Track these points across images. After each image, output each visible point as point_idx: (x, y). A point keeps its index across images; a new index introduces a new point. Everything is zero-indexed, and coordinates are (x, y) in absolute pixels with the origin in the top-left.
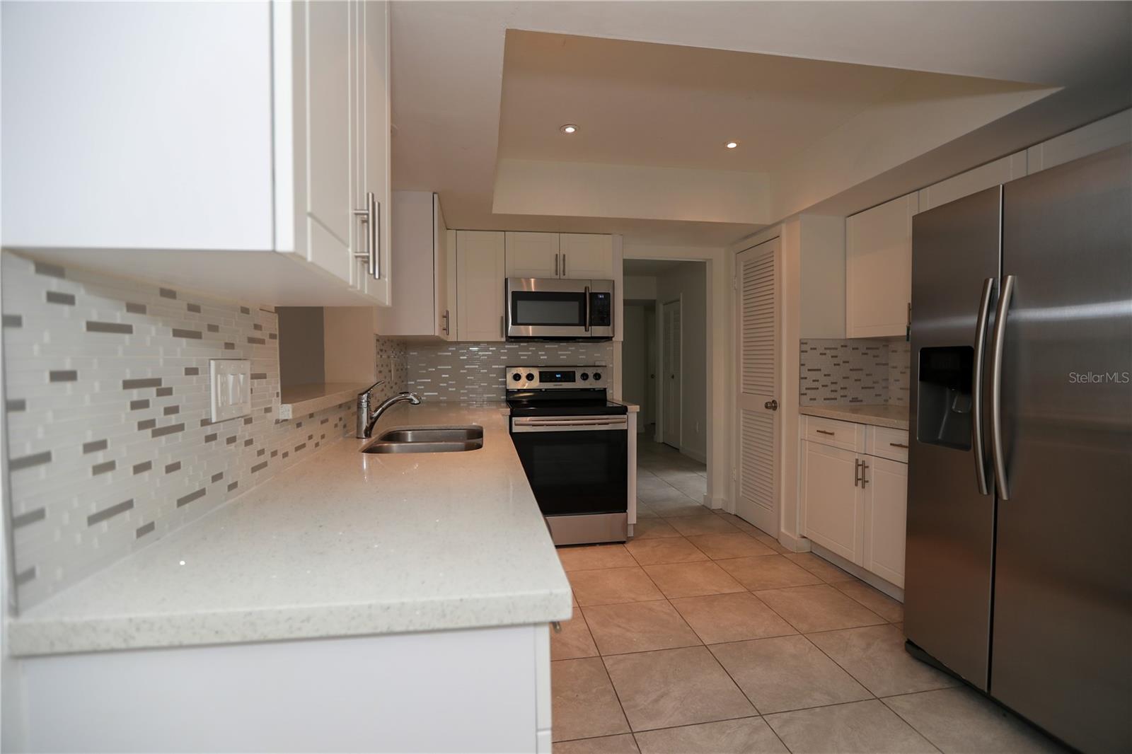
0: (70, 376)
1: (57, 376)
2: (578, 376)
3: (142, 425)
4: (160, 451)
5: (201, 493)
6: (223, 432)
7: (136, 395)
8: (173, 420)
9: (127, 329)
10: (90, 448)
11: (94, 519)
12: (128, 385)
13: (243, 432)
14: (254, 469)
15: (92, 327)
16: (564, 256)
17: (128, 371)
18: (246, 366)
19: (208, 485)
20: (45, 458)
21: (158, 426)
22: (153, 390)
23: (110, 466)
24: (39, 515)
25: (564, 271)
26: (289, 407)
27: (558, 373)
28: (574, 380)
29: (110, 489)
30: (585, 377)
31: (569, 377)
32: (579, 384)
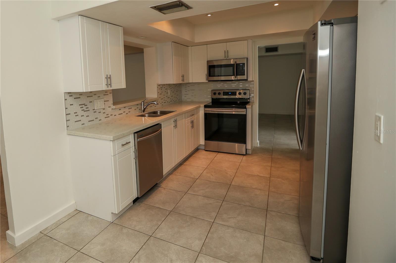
0: (72, 105)
1: (71, 105)
2: (237, 93)
3: (82, 110)
4: (85, 114)
5: (93, 120)
6: (98, 111)
7: (81, 106)
8: (87, 109)
9: (79, 98)
10: (75, 113)
11: (75, 122)
12: (80, 105)
13: (102, 111)
14: (105, 118)
15: (75, 98)
16: (228, 51)
17: (80, 103)
18: (103, 100)
19: (94, 119)
20: (70, 114)
21: (85, 110)
22: (84, 105)
23: (78, 115)
24: (69, 120)
25: (228, 56)
26: (114, 106)
27: (230, 92)
28: (236, 95)
29: (78, 118)
30: (240, 94)
31: (234, 94)
32: (238, 96)
